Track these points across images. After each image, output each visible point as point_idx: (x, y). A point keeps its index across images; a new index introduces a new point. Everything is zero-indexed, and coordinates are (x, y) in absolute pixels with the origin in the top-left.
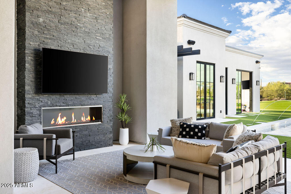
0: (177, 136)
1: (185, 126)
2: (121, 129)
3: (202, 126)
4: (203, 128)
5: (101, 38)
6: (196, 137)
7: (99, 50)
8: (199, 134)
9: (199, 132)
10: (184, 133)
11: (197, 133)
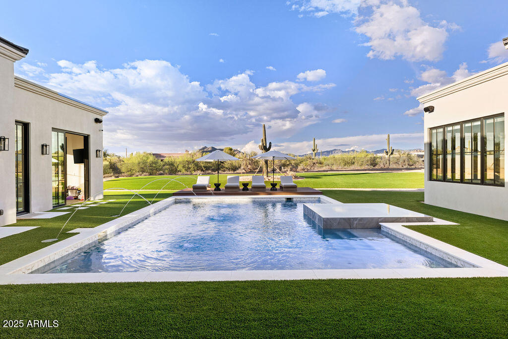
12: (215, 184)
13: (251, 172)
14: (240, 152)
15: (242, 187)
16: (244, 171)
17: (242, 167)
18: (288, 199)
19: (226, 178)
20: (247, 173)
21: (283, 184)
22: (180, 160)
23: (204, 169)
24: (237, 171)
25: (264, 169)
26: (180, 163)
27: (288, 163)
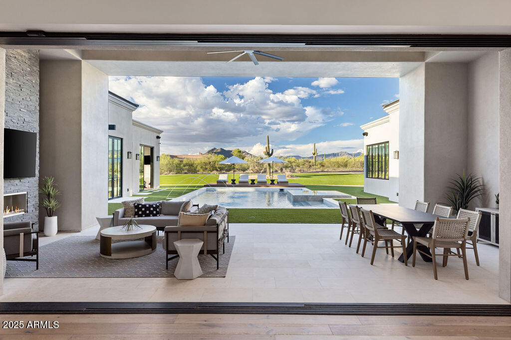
0: (132, 216)
1: (140, 206)
2: (47, 218)
3: (156, 205)
4: (157, 207)
5: (26, 111)
6: (151, 215)
7: (23, 125)
8: (155, 212)
9: (154, 210)
10: (140, 213)
11: (152, 211)
12: (232, 180)
13: (258, 172)
14: (248, 154)
15: (250, 182)
16: (252, 171)
17: (250, 168)
18: (281, 189)
19: (239, 176)
20: (254, 173)
21: (279, 180)
22: (199, 161)
23: (219, 170)
24: (247, 172)
25: (268, 170)
26: (199, 164)
27: (290, 165)
